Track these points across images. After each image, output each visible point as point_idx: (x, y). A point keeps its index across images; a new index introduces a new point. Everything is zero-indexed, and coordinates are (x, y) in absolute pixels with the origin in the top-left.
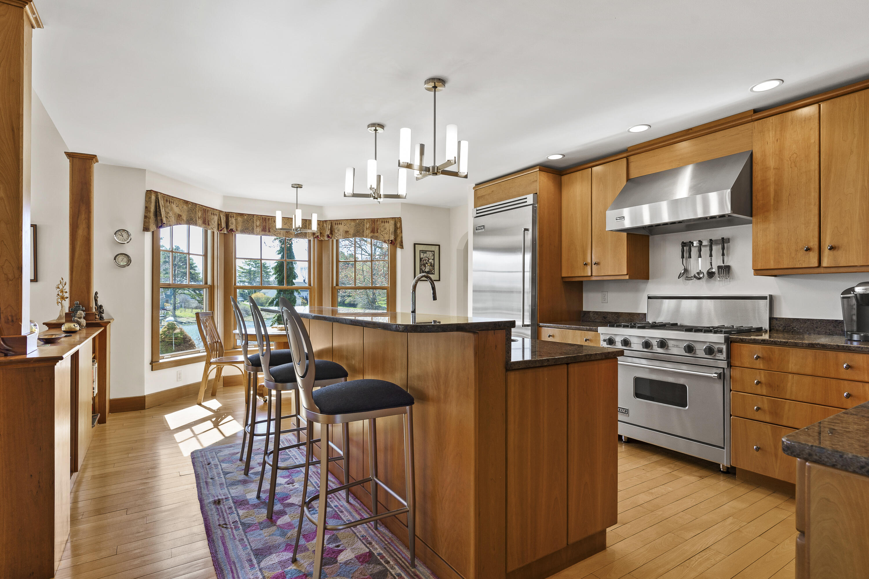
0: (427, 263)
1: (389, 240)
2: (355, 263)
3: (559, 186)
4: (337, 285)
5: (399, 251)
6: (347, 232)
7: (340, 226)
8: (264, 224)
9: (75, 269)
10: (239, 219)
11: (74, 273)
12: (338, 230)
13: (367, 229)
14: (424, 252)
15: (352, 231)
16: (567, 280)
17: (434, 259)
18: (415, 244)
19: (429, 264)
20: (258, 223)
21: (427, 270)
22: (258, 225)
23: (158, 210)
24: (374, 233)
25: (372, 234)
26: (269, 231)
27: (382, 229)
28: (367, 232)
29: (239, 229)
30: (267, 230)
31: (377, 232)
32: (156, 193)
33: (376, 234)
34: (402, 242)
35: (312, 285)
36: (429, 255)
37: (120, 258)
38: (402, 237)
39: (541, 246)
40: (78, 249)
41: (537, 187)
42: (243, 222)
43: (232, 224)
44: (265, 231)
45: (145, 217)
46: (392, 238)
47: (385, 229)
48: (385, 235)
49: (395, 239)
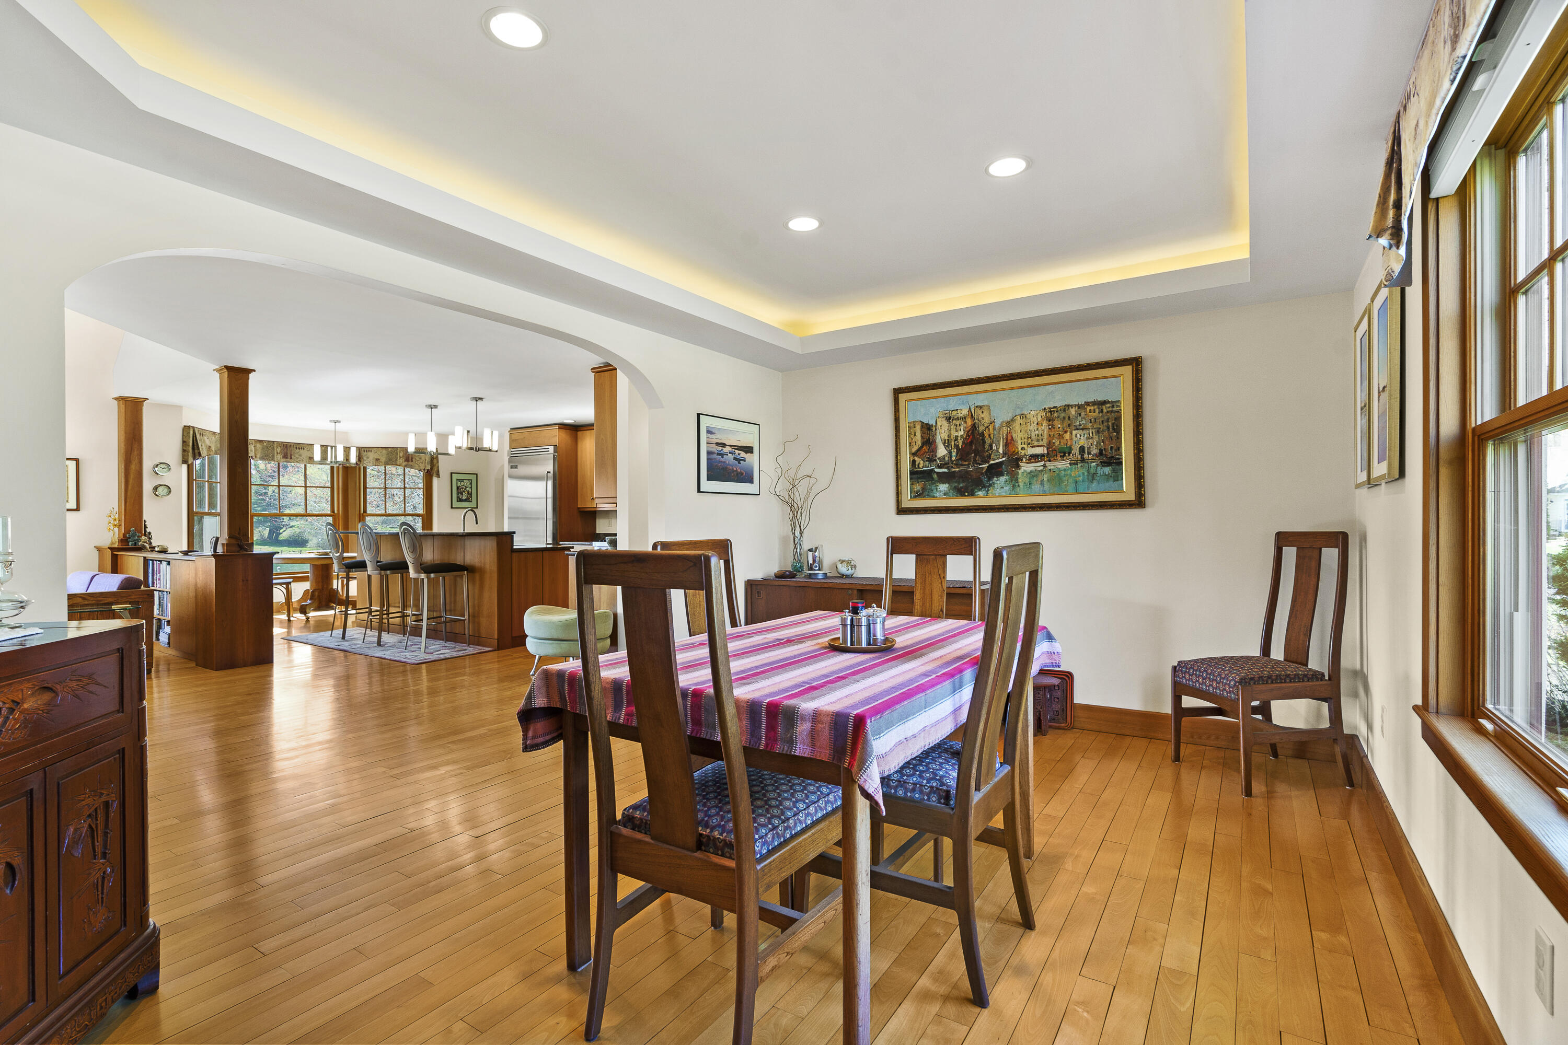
0: (464, 491)
1: (424, 470)
2: (385, 491)
3: (575, 440)
4: (365, 511)
5: (435, 480)
6: (377, 460)
7: (369, 453)
8: (285, 451)
9: (128, 500)
10: (258, 445)
11: (128, 504)
12: (368, 458)
13: (400, 457)
14: (462, 480)
15: (383, 459)
16: (582, 510)
17: (471, 488)
18: (452, 473)
19: (466, 493)
20: (279, 450)
21: (464, 498)
22: (279, 452)
23: (195, 444)
24: (408, 461)
25: (406, 463)
26: (291, 458)
27: (417, 459)
28: (401, 461)
29: (258, 456)
30: (289, 457)
31: (412, 461)
32: (193, 427)
33: (411, 463)
34: (438, 472)
35: (336, 512)
36: (467, 483)
37: (160, 489)
38: (438, 467)
39: (560, 485)
40: (131, 481)
41: (556, 441)
42: (263, 449)
43: (252, 451)
44: (287, 458)
45: (184, 451)
46: (428, 467)
47: (420, 458)
48: (421, 465)
49: (432, 468)
